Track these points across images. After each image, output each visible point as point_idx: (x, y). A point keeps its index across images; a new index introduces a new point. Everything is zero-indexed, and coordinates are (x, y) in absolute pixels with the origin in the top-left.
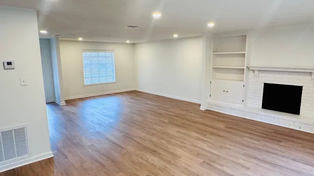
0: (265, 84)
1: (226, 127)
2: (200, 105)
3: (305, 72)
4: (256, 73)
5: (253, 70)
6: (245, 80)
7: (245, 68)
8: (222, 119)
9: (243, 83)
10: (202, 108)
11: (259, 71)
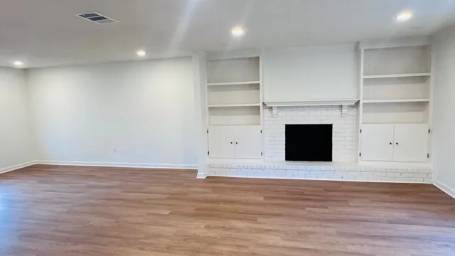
0: (286, 125)
1: (266, 198)
2: (195, 172)
3: (332, 106)
4: (275, 111)
5: (271, 108)
6: (261, 123)
7: (261, 105)
8: (248, 187)
9: (260, 128)
10: (201, 175)
11: (278, 107)
